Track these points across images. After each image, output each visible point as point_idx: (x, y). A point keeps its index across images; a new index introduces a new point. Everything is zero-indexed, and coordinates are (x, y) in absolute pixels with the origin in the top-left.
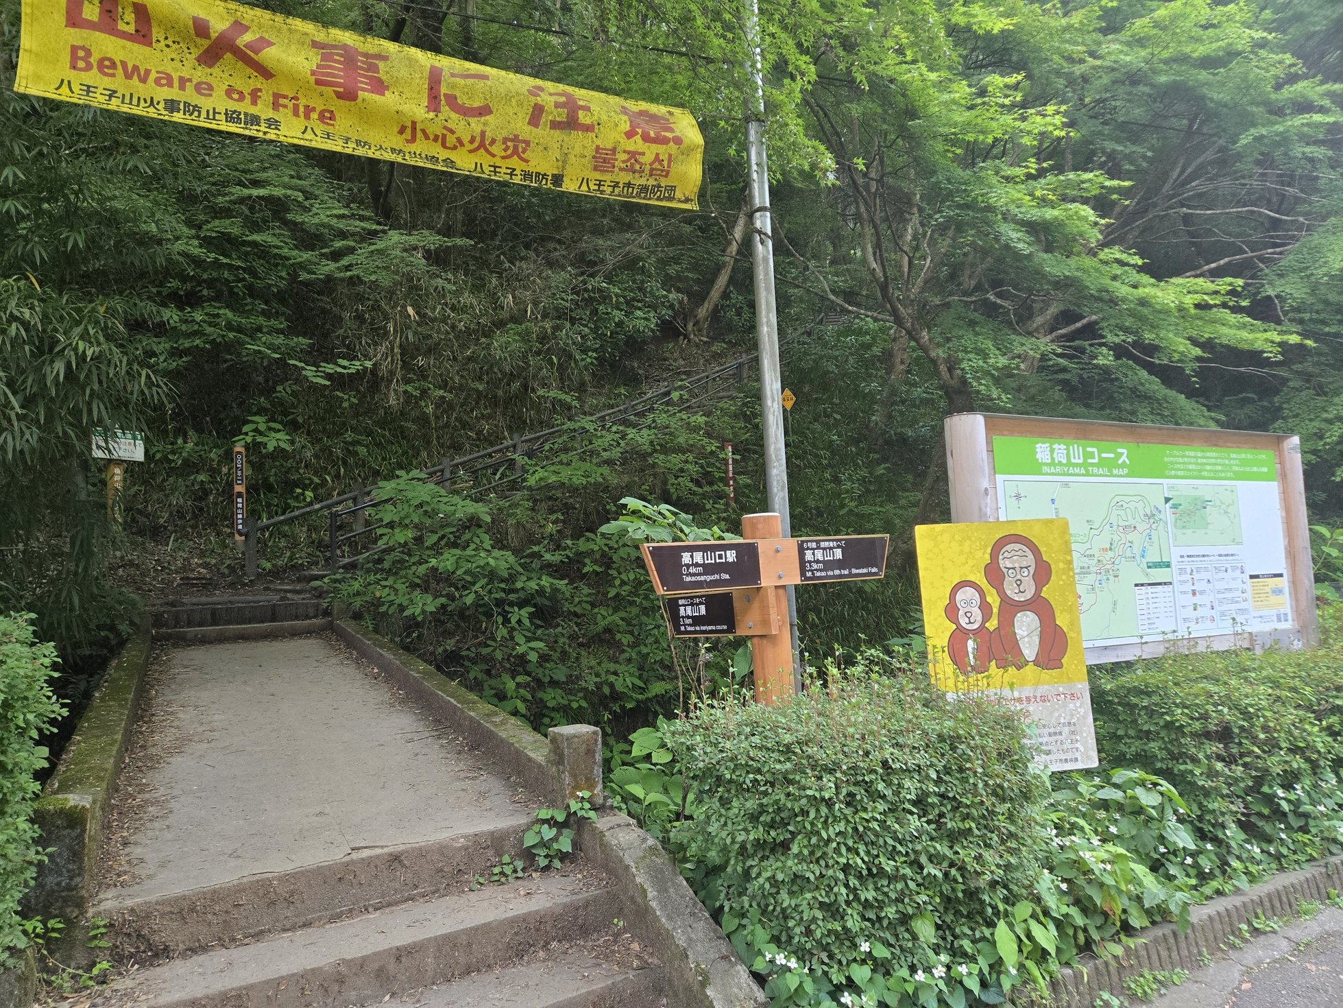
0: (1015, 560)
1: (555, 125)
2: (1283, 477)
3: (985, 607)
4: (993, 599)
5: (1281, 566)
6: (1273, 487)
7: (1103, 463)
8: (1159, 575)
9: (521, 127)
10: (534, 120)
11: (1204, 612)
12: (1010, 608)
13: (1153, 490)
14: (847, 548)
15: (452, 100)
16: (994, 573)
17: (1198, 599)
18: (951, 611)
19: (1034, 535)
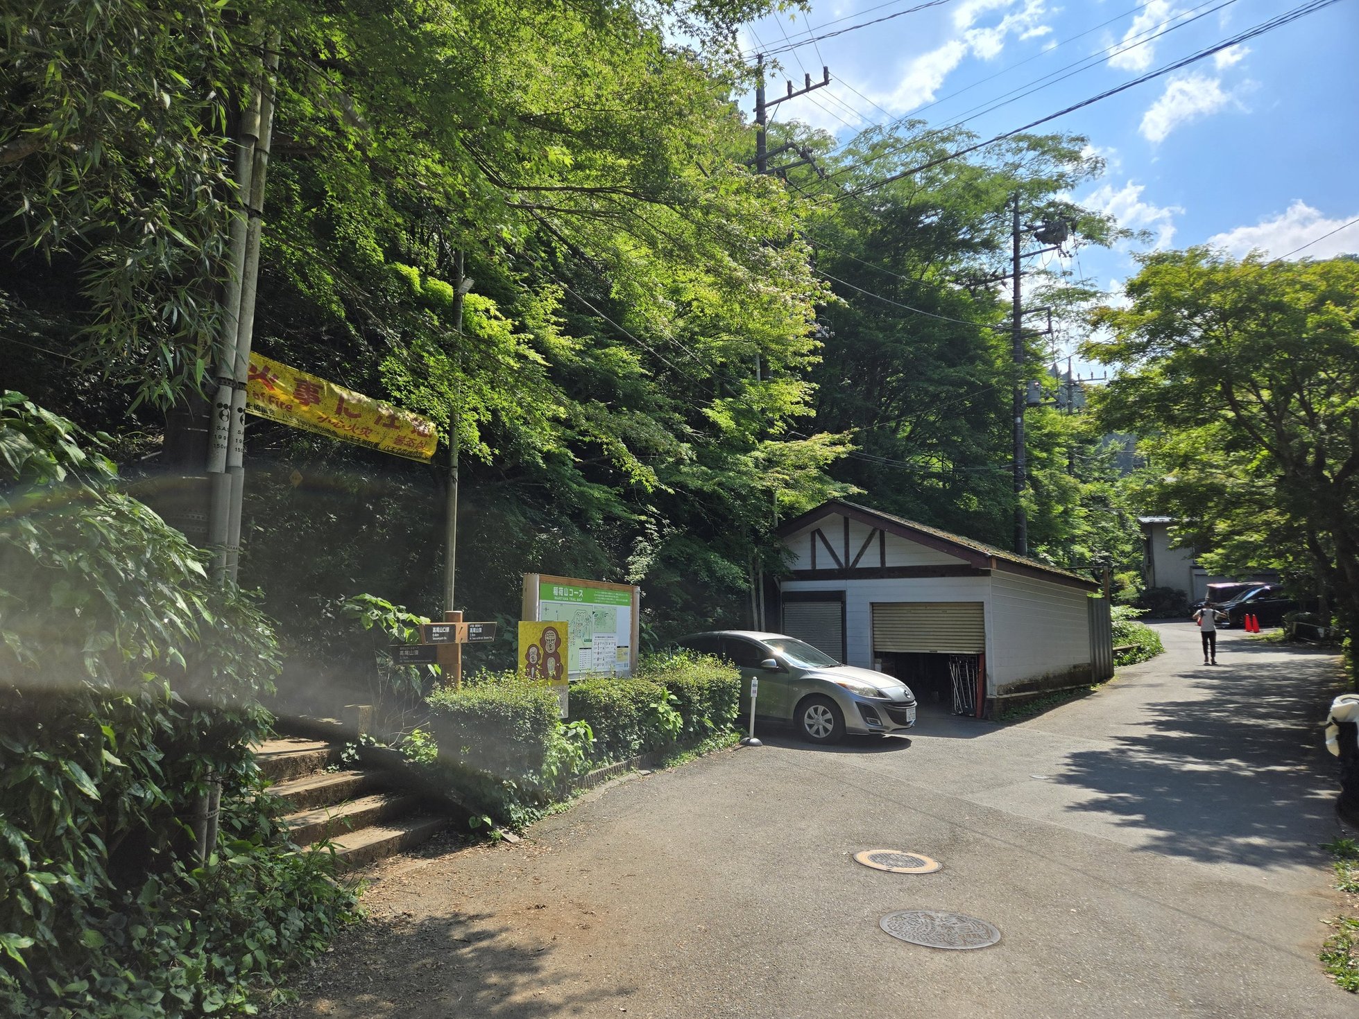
0: (550, 637)
1: (385, 425)
2: (633, 604)
3: (538, 655)
4: (541, 652)
5: (628, 643)
6: (629, 608)
7: (575, 596)
8: (588, 645)
9: (371, 424)
10: (377, 422)
11: (601, 661)
12: (547, 655)
13: (589, 607)
14: (484, 627)
15: (346, 410)
16: (543, 642)
17: (600, 656)
18: (528, 656)
19: (557, 627)
